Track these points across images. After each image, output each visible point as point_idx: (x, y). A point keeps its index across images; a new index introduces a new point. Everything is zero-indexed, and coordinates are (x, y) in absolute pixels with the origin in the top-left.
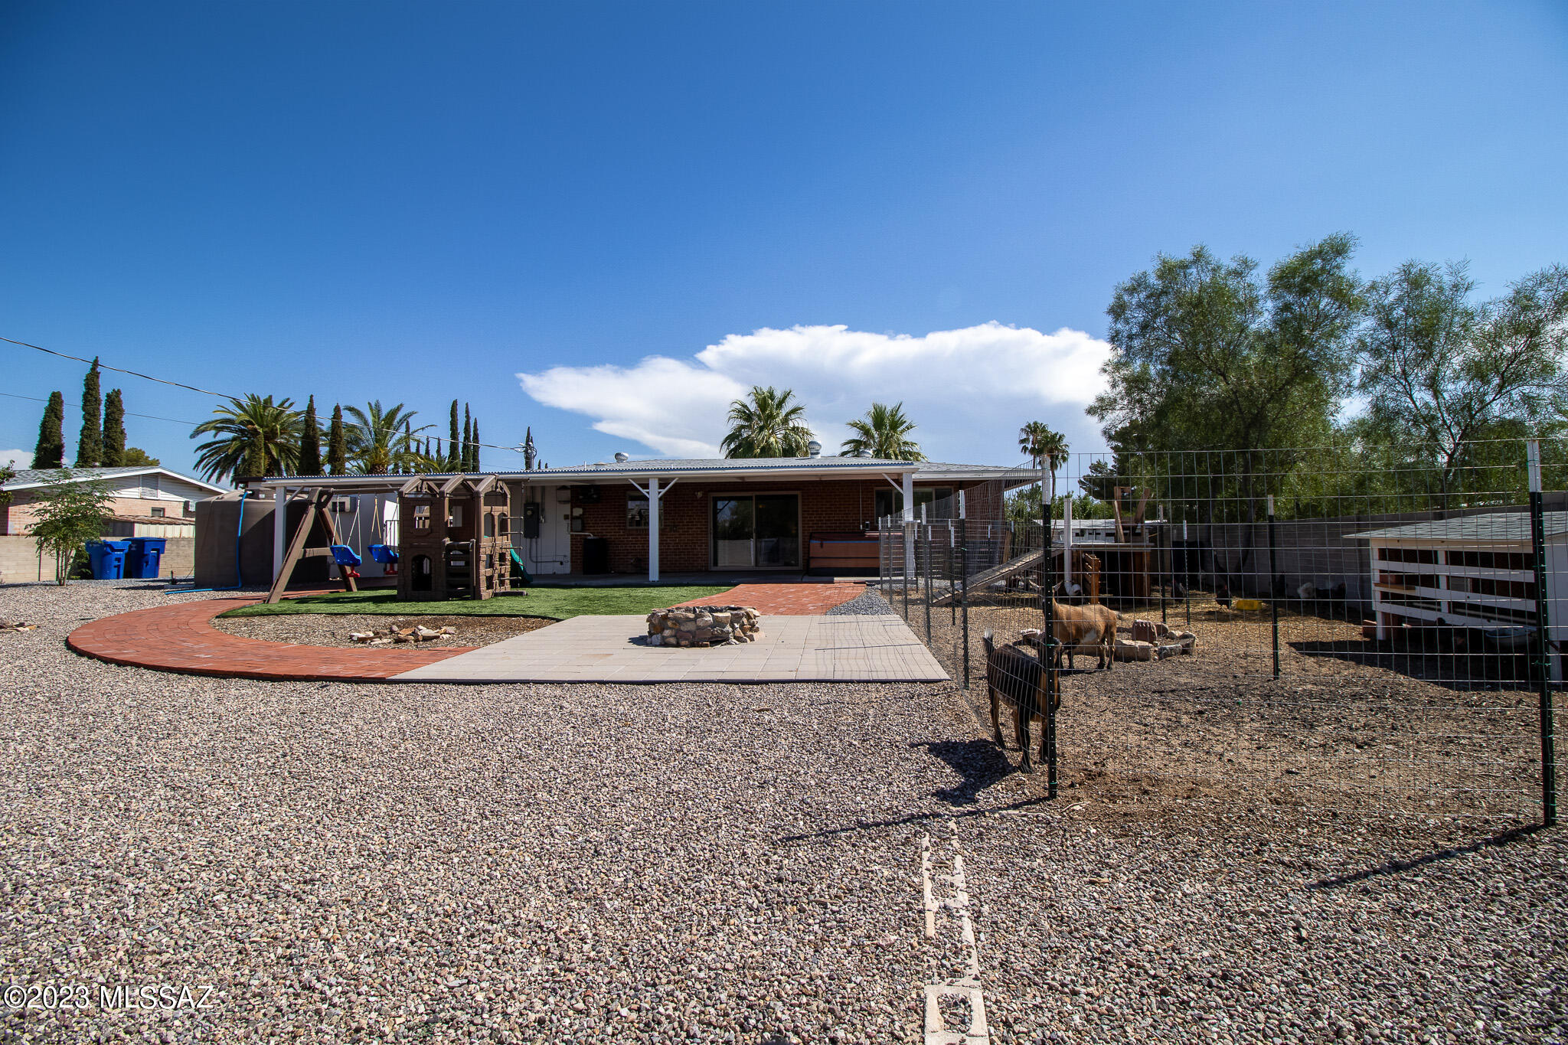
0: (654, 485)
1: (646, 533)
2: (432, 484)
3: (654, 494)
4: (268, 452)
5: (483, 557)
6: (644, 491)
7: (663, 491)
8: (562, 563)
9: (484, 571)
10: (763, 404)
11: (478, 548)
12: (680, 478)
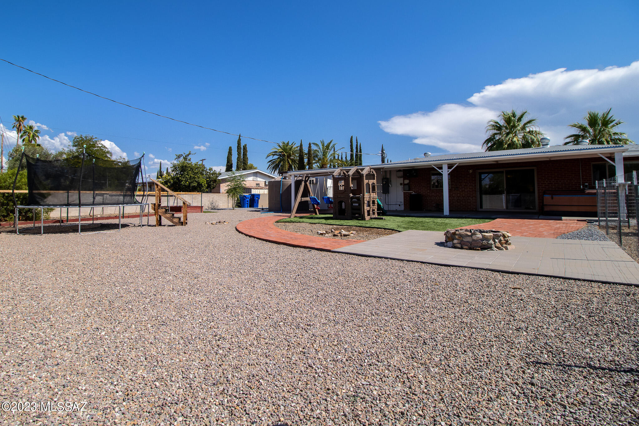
0: (445, 168)
1: (442, 191)
2: (344, 171)
3: (445, 172)
5: (366, 202)
6: (440, 171)
7: (450, 170)
8: (400, 205)
9: (366, 208)
10: (508, 120)
11: (364, 198)
12: (460, 163)
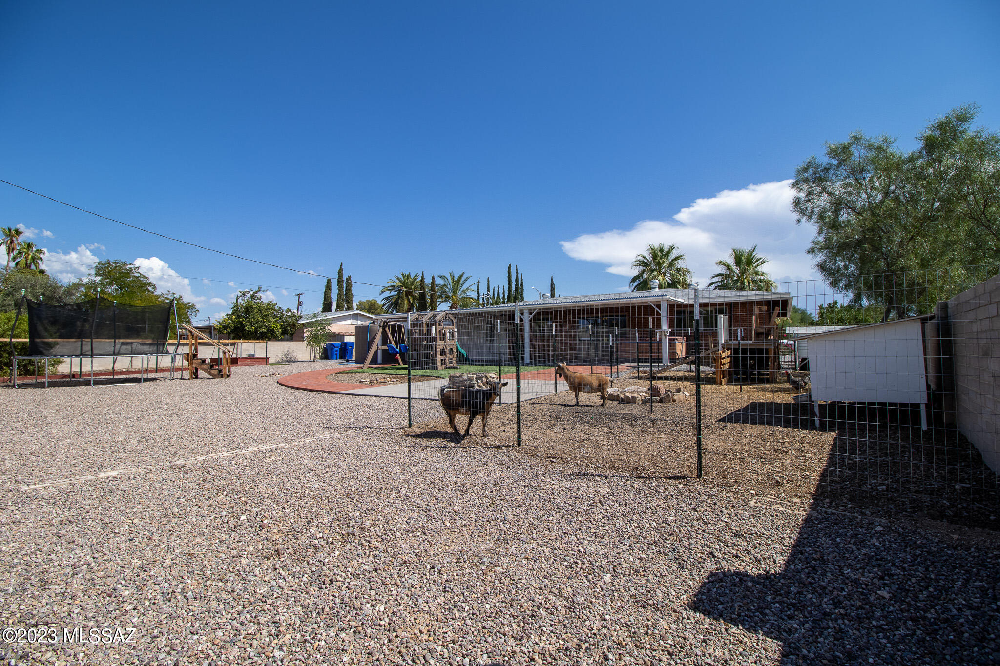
4: (409, 301)
